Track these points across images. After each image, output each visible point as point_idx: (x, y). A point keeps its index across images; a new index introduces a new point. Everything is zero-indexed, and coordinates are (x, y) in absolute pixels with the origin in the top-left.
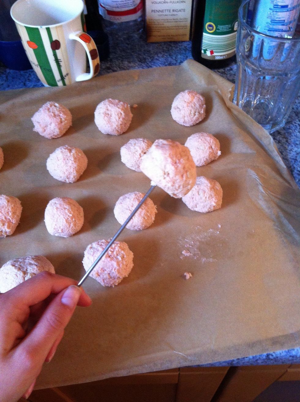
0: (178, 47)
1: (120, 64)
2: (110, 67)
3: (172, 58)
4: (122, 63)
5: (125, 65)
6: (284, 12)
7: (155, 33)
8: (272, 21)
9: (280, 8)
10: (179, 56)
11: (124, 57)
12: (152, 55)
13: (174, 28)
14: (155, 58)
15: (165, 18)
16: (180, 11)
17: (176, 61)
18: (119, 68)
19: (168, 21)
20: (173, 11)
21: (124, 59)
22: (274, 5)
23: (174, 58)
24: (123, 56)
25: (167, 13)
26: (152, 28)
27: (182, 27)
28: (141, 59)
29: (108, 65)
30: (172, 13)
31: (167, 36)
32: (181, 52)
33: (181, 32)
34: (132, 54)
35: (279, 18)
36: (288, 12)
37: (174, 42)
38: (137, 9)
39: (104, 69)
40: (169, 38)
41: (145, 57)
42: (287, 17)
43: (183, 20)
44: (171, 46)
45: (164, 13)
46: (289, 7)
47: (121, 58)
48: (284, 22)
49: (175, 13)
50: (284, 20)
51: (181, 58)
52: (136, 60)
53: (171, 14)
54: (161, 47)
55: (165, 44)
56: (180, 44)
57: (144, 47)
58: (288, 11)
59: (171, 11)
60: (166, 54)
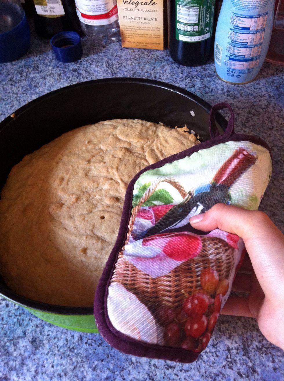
0: (151, 55)
1: (87, 67)
2: (77, 69)
3: (140, 67)
4: (90, 67)
5: (92, 69)
6: (246, 34)
7: (128, 39)
8: (233, 42)
9: (240, 29)
10: (147, 66)
11: (94, 61)
12: (122, 62)
13: (147, 36)
14: (123, 65)
15: (138, 25)
16: (152, 19)
17: (143, 70)
18: (85, 71)
19: (141, 28)
20: (145, 19)
21: (93, 63)
22: (234, 26)
23: (141, 67)
24: (94, 59)
25: (138, 21)
26: (125, 34)
27: (155, 36)
28: (109, 65)
29: (76, 67)
30: (144, 21)
31: (140, 43)
32: (152, 61)
33: (154, 40)
34: (103, 58)
35: (241, 40)
36: (250, 35)
37: (148, 49)
38: (111, 14)
39: (71, 71)
40: (143, 46)
41: (114, 62)
42: (250, 40)
43: (156, 29)
44: (144, 53)
45: (136, 21)
46: (251, 29)
47: (91, 61)
48: (247, 44)
49: (147, 21)
50: (247, 43)
51: (148, 68)
52: (104, 65)
53: (142, 21)
54: (134, 54)
55: (139, 51)
56: (153, 53)
57: (118, 52)
58: (250, 33)
59: (143, 19)
60: (135, 62)
